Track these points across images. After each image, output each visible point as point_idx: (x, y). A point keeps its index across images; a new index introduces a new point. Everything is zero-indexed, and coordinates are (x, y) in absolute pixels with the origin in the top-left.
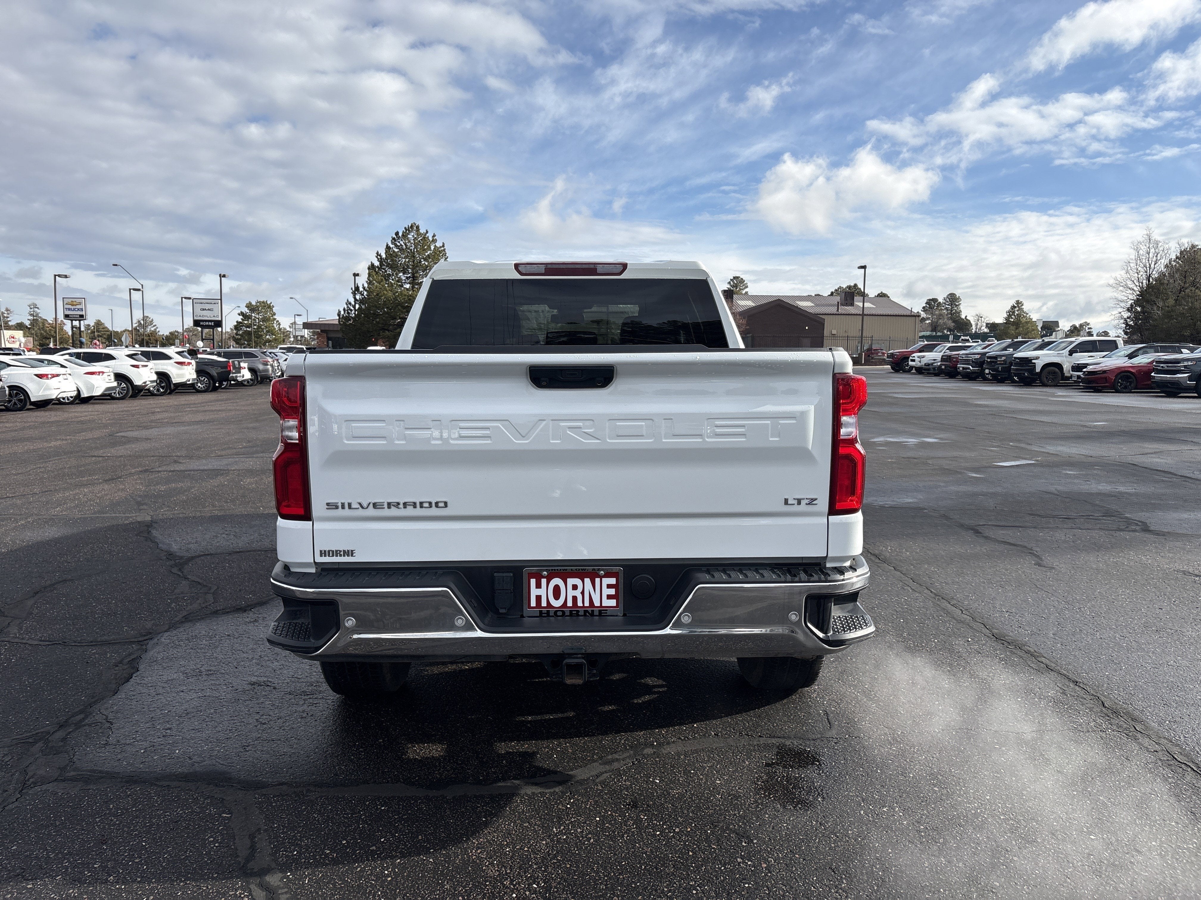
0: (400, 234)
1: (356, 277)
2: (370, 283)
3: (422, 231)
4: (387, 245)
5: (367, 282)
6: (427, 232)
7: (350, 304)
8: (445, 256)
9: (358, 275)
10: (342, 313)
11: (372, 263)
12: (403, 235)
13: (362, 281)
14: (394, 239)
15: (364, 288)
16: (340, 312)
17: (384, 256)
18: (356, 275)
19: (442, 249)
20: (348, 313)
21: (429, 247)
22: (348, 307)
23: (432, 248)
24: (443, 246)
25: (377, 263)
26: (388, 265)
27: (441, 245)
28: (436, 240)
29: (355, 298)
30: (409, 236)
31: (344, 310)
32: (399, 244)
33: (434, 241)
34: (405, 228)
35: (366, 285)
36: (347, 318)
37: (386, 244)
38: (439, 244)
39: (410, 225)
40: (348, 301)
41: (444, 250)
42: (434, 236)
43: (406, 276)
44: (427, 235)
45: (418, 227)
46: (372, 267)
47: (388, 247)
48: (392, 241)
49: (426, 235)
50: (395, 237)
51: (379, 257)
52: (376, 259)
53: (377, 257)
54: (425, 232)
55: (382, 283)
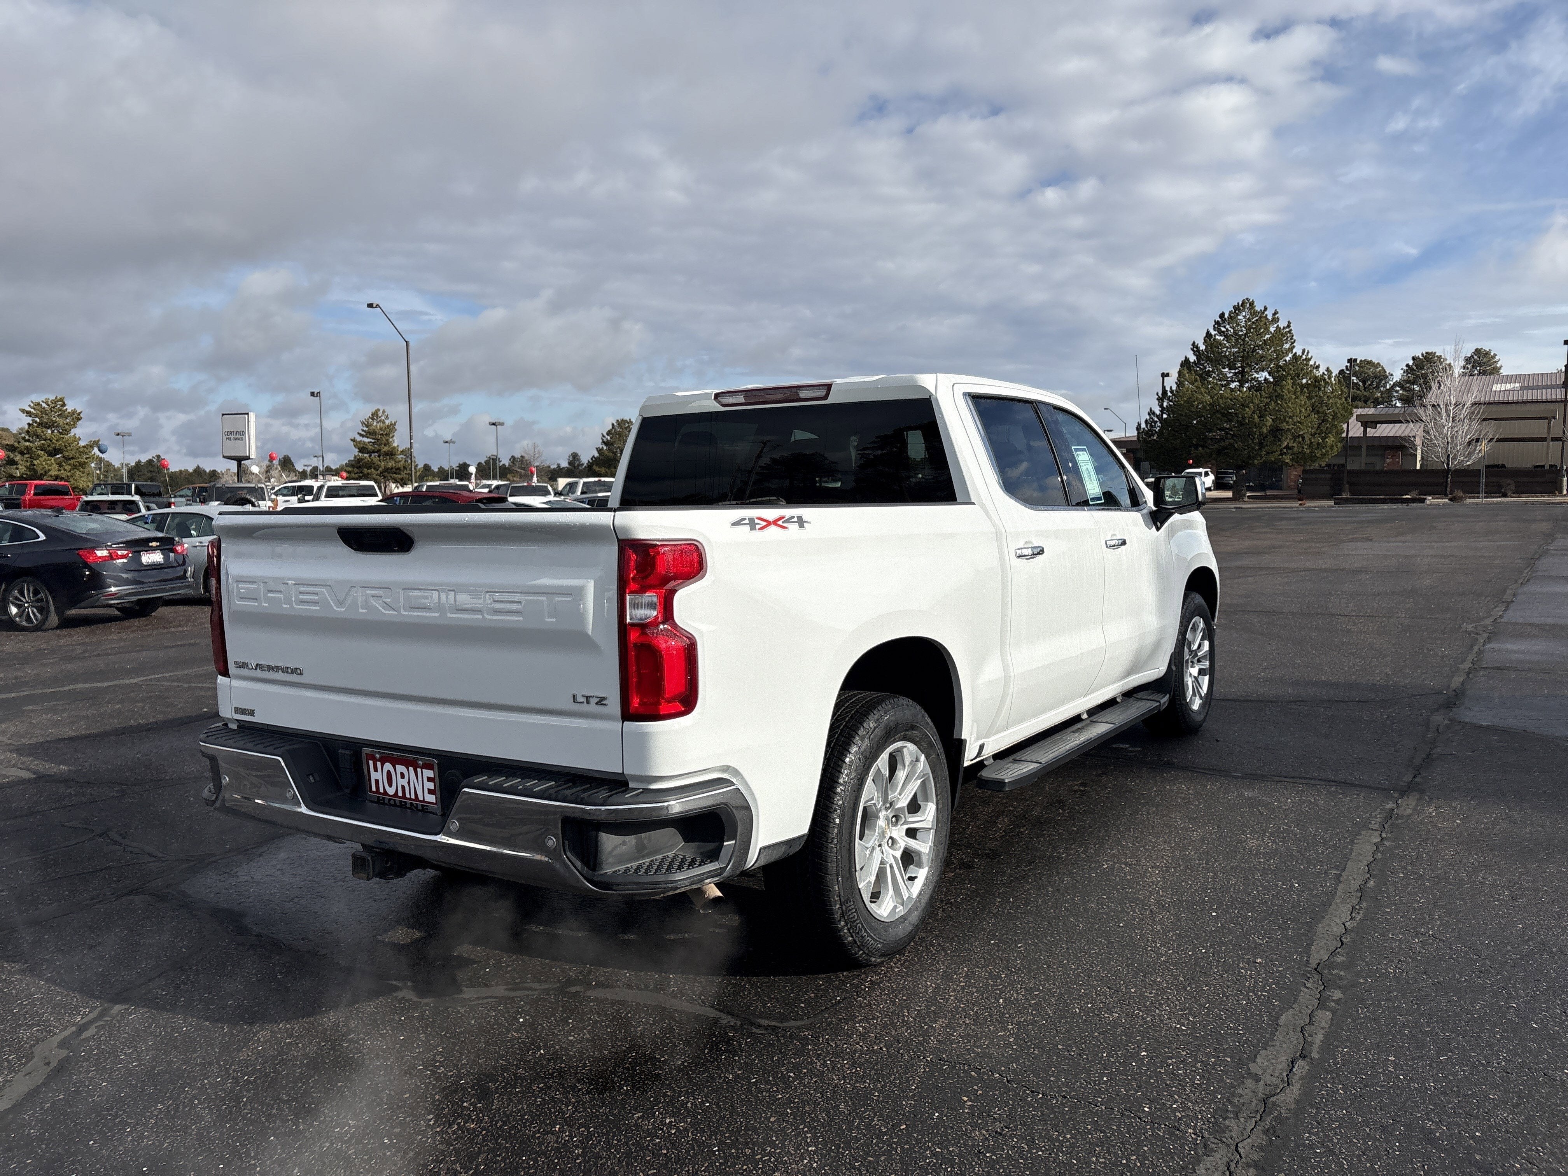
0: (1226, 316)
1: (1166, 378)
2: (1179, 383)
3: (1259, 307)
4: (1208, 332)
5: (1176, 383)
6: (1266, 309)
7: (1154, 413)
8: (1291, 339)
9: (1168, 375)
10: (1143, 426)
11: (1186, 357)
12: (1230, 317)
13: (1171, 383)
14: (1217, 323)
15: (1172, 392)
16: (1139, 425)
17: (1202, 347)
18: (1164, 375)
19: (1288, 330)
20: (1151, 426)
21: (1267, 330)
22: (1151, 418)
23: (1272, 329)
24: (1289, 326)
25: (1192, 358)
26: (1209, 359)
27: (1286, 325)
28: (1278, 318)
29: (1161, 406)
30: (1239, 317)
31: (1146, 422)
32: (1223, 329)
33: (1275, 320)
34: (1234, 307)
35: (1174, 388)
36: (1149, 433)
37: (1206, 332)
38: (1282, 324)
39: (1240, 303)
40: (1151, 410)
41: (1290, 332)
42: (1275, 314)
43: (1233, 371)
44: (1266, 313)
45: (1252, 304)
46: (1186, 363)
47: (1208, 335)
48: (1214, 326)
49: (1263, 313)
50: (1220, 320)
51: (1195, 349)
52: (1192, 352)
53: (1192, 350)
54: (1263, 309)
55: (1196, 384)
